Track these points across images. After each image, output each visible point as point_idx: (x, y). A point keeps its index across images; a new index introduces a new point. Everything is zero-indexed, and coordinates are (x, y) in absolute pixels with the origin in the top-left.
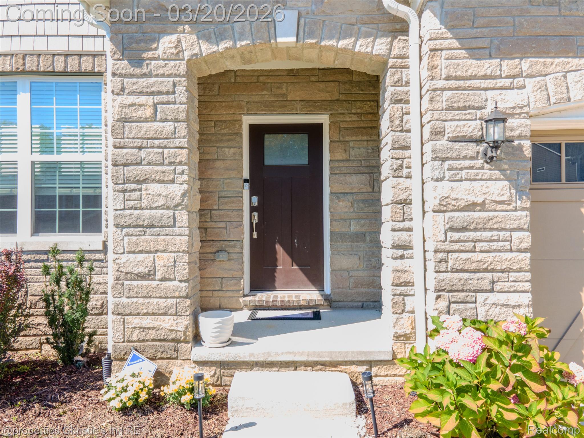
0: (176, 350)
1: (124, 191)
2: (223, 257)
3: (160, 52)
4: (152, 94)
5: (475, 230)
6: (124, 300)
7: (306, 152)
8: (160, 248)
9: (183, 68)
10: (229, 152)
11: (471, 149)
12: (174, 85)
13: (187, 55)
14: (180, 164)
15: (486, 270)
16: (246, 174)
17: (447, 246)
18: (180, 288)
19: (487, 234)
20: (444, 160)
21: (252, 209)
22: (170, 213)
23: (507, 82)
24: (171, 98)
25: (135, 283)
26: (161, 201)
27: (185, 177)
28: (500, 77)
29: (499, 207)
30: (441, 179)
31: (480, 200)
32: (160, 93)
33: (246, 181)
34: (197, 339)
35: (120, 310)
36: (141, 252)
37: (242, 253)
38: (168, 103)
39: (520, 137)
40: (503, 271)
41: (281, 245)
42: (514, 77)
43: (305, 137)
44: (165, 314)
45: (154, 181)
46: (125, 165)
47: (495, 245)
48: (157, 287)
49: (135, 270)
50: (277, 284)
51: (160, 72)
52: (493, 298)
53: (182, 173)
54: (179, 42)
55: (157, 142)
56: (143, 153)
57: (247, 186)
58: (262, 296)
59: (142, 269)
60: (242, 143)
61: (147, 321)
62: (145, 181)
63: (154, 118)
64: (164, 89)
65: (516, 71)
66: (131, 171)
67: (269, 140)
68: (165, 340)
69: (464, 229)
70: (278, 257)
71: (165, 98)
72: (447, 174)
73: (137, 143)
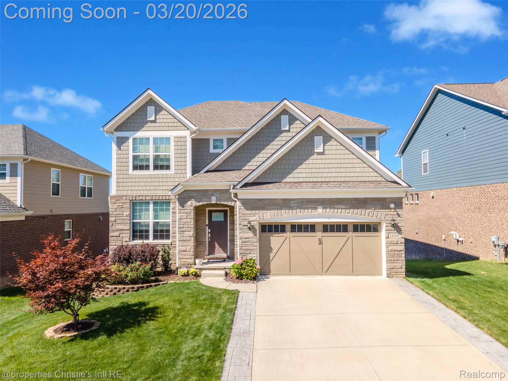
0: (191, 266)
1: (180, 233)
2: (201, 246)
3: (188, 205)
4: (186, 213)
5: (247, 242)
6: (180, 256)
7: (223, 217)
8: (188, 245)
9: (193, 208)
10: (203, 218)
11: (246, 227)
12: (191, 211)
13: (193, 205)
14: (192, 228)
15: (249, 250)
16: (207, 223)
17: (242, 245)
18: (192, 254)
19: (249, 243)
20: (242, 229)
21: (209, 233)
22: (190, 238)
23: (252, 215)
24: (190, 214)
25: (183, 252)
26: (188, 236)
27: (193, 231)
28: (252, 214)
29: (251, 238)
30: (241, 233)
31: (248, 237)
32: (188, 213)
33: (207, 225)
34: (195, 264)
35: (180, 258)
36: (184, 246)
37: (206, 245)
38: (190, 215)
39: (255, 225)
40: (252, 250)
41: (216, 242)
42: (254, 214)
43: (223, 213)
44: (189, 259)
45: (186, 231)
46: (181, 228)
47: (251, 245)
48: (187, 253)
49: (183, 250)
50: (215, 253)
51: (188, 209)
52: (250, 255)
53: (192, 230)
54: (192, 203)
55: (187, 223)
56: (184, 226)
57: (207, 227)
58: (211, 256)
59: (184, 250)
60: (206, 215)
61: (185, 260)
62: (184, 231)
63: (187, 218)
64: (189, 213)
65: (254, 213)
66: (182, 229)
67: (213, 214)
68: (189, 264)
69: (245, 242)
70: (216, 246)
71: (189, 214)
72: (242, 232)
73: (183, 223)
